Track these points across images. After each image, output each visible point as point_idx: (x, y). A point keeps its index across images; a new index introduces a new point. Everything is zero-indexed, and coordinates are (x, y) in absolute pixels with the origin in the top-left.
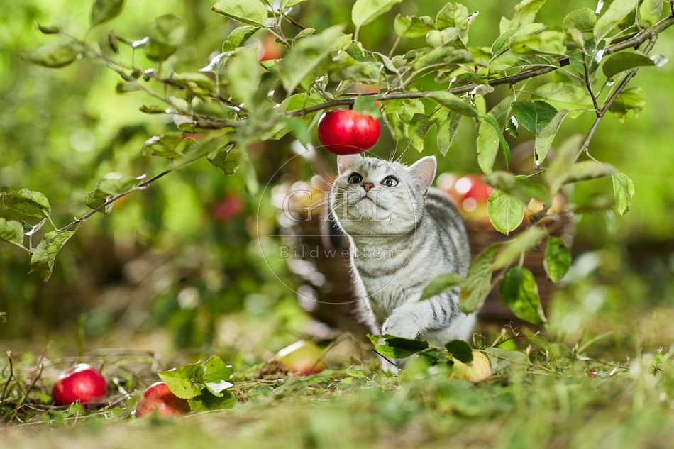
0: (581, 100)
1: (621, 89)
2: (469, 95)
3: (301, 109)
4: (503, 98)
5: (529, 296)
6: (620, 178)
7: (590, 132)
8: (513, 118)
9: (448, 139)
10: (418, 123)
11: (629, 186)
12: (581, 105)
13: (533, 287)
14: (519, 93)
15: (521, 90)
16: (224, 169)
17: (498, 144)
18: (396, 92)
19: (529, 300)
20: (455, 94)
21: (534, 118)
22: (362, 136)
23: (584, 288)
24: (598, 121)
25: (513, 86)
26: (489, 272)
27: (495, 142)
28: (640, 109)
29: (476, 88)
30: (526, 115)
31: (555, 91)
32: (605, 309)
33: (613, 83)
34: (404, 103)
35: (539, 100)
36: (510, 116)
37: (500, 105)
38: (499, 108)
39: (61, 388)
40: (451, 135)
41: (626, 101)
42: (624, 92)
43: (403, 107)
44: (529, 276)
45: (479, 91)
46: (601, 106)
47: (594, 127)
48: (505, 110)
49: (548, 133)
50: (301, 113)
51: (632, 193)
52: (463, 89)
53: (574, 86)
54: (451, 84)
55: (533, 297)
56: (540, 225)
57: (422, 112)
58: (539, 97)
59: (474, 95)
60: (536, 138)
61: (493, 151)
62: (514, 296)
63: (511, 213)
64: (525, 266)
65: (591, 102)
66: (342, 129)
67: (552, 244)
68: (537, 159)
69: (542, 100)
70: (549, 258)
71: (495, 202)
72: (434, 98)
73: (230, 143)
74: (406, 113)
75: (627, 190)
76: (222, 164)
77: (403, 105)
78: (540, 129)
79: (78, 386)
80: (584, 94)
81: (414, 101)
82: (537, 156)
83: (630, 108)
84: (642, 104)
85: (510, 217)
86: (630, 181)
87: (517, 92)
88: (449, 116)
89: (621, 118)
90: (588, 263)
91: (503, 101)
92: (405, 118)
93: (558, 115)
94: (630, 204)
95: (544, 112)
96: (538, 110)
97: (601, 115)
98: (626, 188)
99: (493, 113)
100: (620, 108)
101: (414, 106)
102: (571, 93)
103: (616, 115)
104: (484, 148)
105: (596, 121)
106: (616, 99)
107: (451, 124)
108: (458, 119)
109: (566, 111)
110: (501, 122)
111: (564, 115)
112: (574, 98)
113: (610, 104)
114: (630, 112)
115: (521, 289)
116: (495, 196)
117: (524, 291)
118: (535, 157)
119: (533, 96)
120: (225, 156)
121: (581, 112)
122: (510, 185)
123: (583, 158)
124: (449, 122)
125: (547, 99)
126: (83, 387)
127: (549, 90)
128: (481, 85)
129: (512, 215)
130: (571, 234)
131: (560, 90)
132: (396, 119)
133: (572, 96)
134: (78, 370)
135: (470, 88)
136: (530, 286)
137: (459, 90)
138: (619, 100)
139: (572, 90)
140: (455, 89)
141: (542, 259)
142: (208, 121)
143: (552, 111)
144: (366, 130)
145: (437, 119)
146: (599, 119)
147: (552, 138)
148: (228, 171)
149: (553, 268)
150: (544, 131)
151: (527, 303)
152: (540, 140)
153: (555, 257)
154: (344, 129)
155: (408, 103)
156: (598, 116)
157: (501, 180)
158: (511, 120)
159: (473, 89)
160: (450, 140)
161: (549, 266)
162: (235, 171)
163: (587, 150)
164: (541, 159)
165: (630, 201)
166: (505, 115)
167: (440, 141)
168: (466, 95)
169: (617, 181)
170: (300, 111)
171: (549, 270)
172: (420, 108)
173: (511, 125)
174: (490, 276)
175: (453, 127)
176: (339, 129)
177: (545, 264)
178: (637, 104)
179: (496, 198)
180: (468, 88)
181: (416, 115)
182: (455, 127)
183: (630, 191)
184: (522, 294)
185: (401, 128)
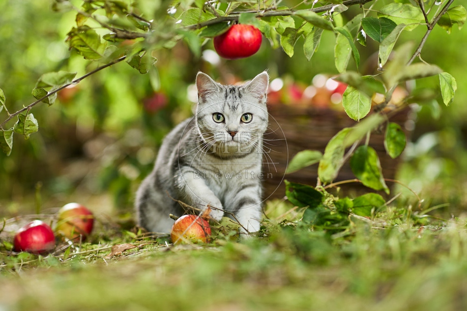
0: (416, 17)
1: (447, 7)
2: (329, 13)
3: (196, 24)
4: (356, 15)
5: (373, 168)
6: (445, 77)
7: (422, 41)
8: (362, 31)
9: (312, 47)
10: (290, 35)
11: (453, 83)
12: (416, 20)
13: (375, 161)
14: (368, 12)
15: (370, 9)
16: (139, 70)
17: (351, 51)
18: (272, 11)
19: (373, 171)
20: (316, 12)
21: (379, 31)
22: (248, 44)
23: (426, 160)
24: (428, 33)
25: (363, 6)
26: (342, 151)
27: (348, 49)
28: (462, 23)
29: (334, 7)
30: (372, 28)
31: (395, 9)
32: (441, 177)
33: (440, 3)
34: (279, 19)
35: (383, 17)
36: (361, 29)
37: (353, 20)
38: (352, 22)
39: (20, 239)
40: (315, 44)
41: (452, 17)
42: (450, 10)
43: (278, 22)
44: (373, 153)
45: (336, 9)
46: (431, 21)
47: (426, 38)
48: (356, 24)
49: (389, 42)
50: (197, 27)
51: (455, 88)
52: (324, 8)
53: (410, 6)
54: (314, 4)
55: (376, 169)
56: (381, 114)
57: (293, 26)
58: (383, 14)
59: (332, 13)
60: (380, 46)
61: (347, 56)
62: (362, 169)
63: (361, 104)
64: (370, 145)
65: (423, 18)
66: (232, 39)
67: (391, 128)
68: (380, 62)
69: (386, 17)
70: (389, 139)
71: (349, 96)
72: (300, 16)
73: (142, 50)
74: (280, 27)
75: (451, 87)
76: (137, 66)
77: (278, 21)
78: (383, 38)
79: (32, 238)
80: (418, 11)
81: (286, 18)
82: (380, 60)
83: (455, 22)
84: (464, 19)
85: (360, 108)
86: (453, 79)
87: (366, 11)
88: (313, 29)
89: (448, 30)
90: (427, 142)
91: (355, 18)
92: (281, 31)
93: (397, 28)
94: (453, 97)
95: (387, 25)
96: (382, 25)
97: (431, 28)
98: (450, 84)
99: (347, 27)
100: (446, 22)
101: (287, 21)
102: (408, 11)
103: (444, 28)
104: (340, 54)
105: (427, 33)
106: (443, 16)
107: (315, 36)
108: (320, 32)
109: (403, 25)
110: (354, 34)
111: (402, 28)
112: (411, 15)
113: (438, 19)
114: (455, 25)
115: (366, 164)
116: (348, 92)
117: (369, 165)
118: (379, 61)
119: (379, 14)
120: (140, 60)
121: (416, 25)
122: (358, 82)
123: (417, 61)
124: (313, 34)
125: (389, 16)
126: (37, 238)
127: (391, 9)
128: (338, 5)
129: (362, 106)
130: (414, 120)
131: (400, 9)
132: (274, 33)
133: (409, 13)
134: (32, 225)
135: (329, 7)
136: (374, 161)
137: (320, 9)
138: (445, 16)
139: (409, 9)
140: (318, 9)
141: (383, 140)
142: (125, 33)
143: (393, 25)
144: (251, 39)
145: (303, 32)
146: (429, 31)
147: (392, 46)
148: (142, 71)
149: (392, 146)
150: (385, 41)
151: (372, 174)
152: (383, 47)
153: (393, 139)
154: (234, 39)
155: (282, 19)
156: (429, 29)
157: (350, 78)
158: (361, 33)
159: (331, 8)
160: (314, 48)
161: (389, 145)
162: (148, 72)
163: (419, 55)
164: (383, 62)
165: (453, 95)
166: (356, 28)
167: (306, 49)
168: (327, 13)
169: (443, 79)
170: (196, 26)
171: (389, 148)
172: (291, 23)
173: (361, 36)
174: (343, 153)
175: (316, 38)
176: (230, 40)
177: (386, 143)
178: (460, 19)
179: (349, 93)
180: (327, 8)
181: (288, 29)
182: (318, 38)
183: (453, 86)
184: (368, 167)
185: (278, 39)
